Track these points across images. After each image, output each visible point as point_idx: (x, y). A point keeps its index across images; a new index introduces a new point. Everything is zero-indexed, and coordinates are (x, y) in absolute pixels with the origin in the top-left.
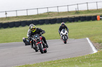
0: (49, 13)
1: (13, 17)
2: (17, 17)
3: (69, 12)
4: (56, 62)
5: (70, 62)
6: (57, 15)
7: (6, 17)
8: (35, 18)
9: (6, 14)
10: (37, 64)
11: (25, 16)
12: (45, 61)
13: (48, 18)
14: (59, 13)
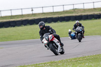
0: (74, 10)
1: (39, 14)
2: (43, 13)
3: (95, 9)
4: (81, 59)
5: (95, 59)
6: (82, 12)
7: (33, 14)
8: (61, 14)
9: (32, 10)
10: (62, 61)
11: (51, 13)
12: (71, 58)
13: (74, 14)
14: (84, 10)
